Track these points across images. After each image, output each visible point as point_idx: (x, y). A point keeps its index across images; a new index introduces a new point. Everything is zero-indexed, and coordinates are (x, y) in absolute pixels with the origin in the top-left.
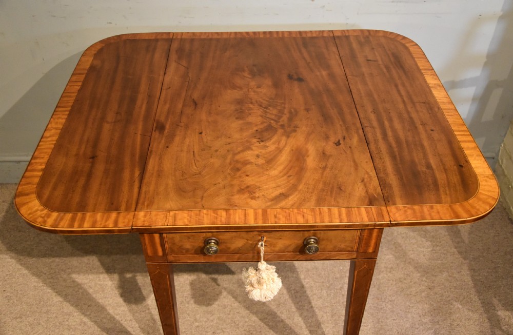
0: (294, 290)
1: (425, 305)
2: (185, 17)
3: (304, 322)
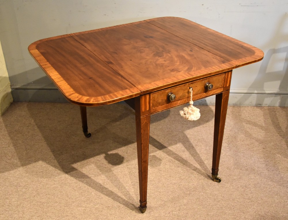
1: (261, 155)
2: (141, 13)
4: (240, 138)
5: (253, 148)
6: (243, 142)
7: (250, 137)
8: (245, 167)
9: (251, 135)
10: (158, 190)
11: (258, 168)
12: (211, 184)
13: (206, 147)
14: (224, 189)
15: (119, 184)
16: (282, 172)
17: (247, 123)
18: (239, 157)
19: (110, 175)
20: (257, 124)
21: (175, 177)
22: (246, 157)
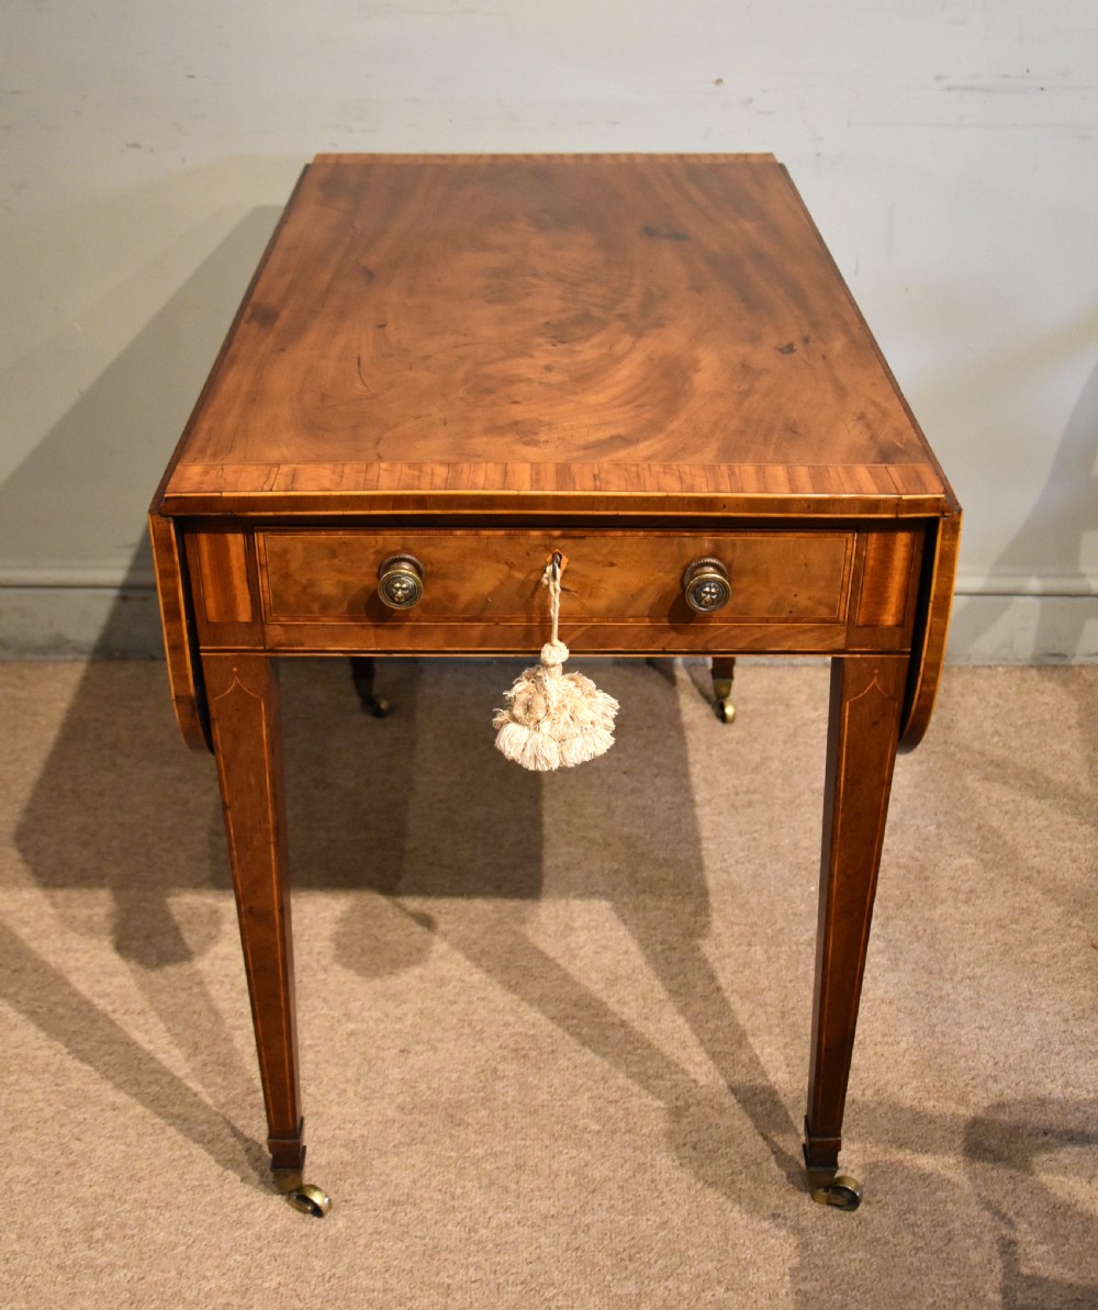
0: (662, 943)
1: (1082, 991)
3: (693, 1029)
4: (952, 878)
5: (1030, 942)
6: (967, 902)
7: (1012, 870)
8: (985, 1082)
9: (1014, 855)
10: (438, 1274)
13: (750, 944)
14: (861, 1255)
15: (190, 1229)
17: (986, 778)
18: (949, 1010)
20: (1048, 782)
21: (550, 1166)
22: (993, 1013)
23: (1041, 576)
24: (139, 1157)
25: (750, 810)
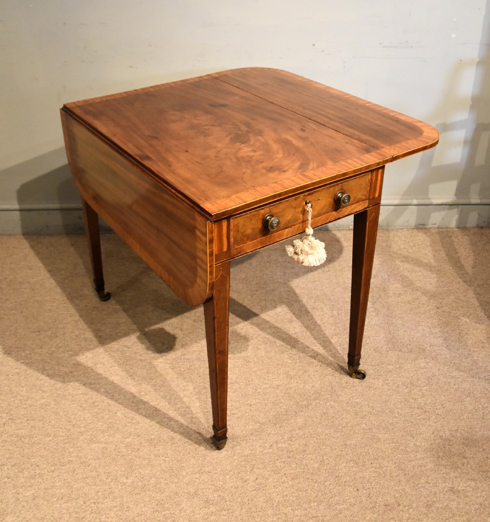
4: (394, 290)
5: (418, 307)
6: (398, 297)
7: (412, 288)
8: (407, 346)
9: (412, 283)
10: (247, 401)
11: (431, 345)
12: (346, 383)
13: (332, 310)
14: (373, 392)
15: (170, 392)
16: (474, 351)
17: (402, 261)
19: (151, 375)
20: (422, 262)
21: (277, 372)
22: (408, 327)
23: (417, 199)
24: (151, 373)
25: (329, 273)
